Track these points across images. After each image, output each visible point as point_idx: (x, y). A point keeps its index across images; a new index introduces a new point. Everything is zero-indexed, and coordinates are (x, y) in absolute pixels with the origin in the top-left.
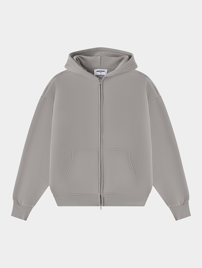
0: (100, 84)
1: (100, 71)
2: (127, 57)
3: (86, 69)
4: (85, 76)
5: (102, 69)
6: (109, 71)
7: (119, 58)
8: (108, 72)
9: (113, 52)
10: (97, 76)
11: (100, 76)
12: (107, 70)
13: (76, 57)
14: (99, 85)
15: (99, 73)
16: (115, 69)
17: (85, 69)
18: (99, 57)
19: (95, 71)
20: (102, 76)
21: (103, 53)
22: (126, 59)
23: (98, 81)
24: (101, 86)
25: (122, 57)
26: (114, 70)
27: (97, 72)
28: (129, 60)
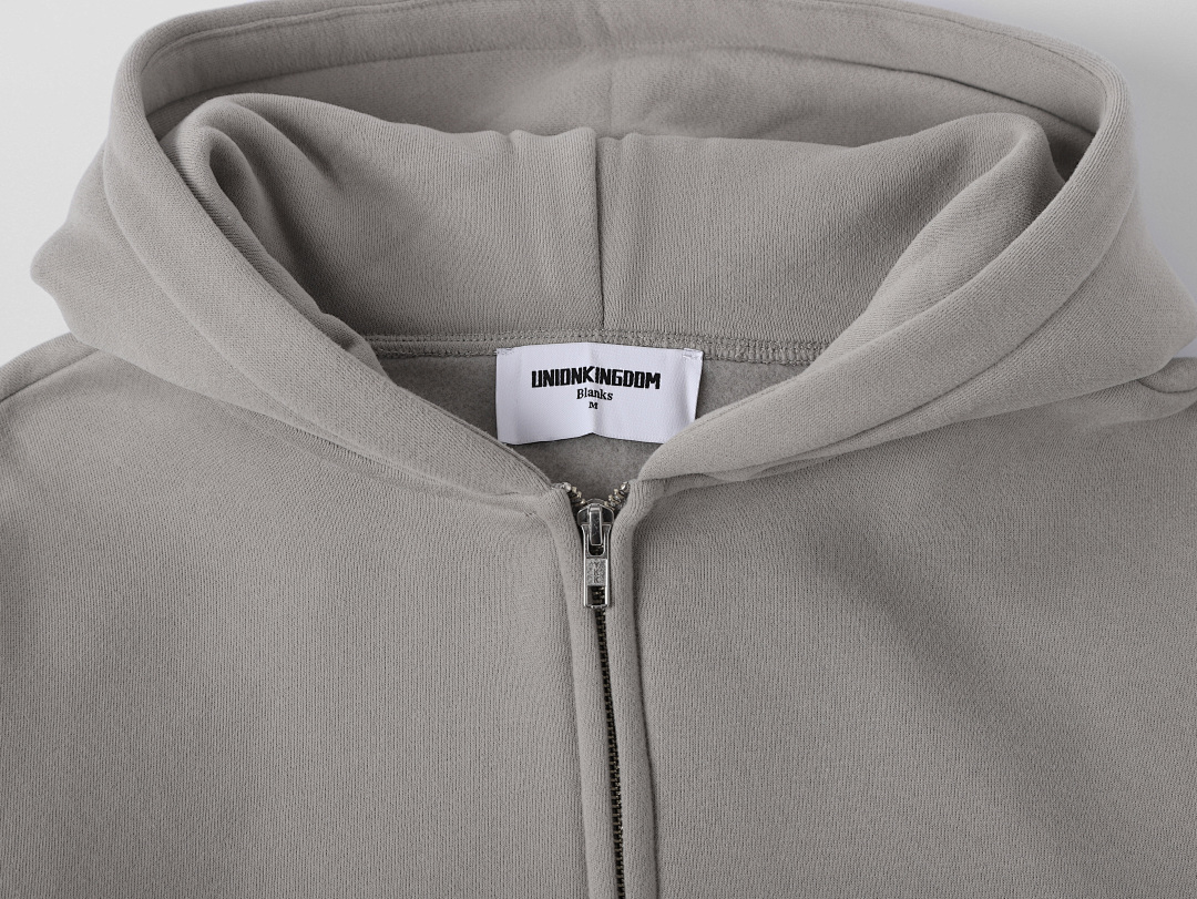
0: (596, 593)
1: (578, 375)
2: (1023, 137)
3: (363, 345)
4: (352, 442)
5: (621, 338)
6: (723, 372)
7: (893, 156)
8: (713, 392)
9: (798, 57)
10: (545, 455)
11: (592, 462)
12: (693, 362)
13: (216, 122)
14: (570, 595)
15: (568, 415)
16: (817, 347)
17: (346, 344)
18: (572, 146)
19: (515, 365)
20: (624, 458)
21: (634, 75)
22: (1000, 187)
23: (562, 535)
24: (610, 616)
25: (930, 138)
26: (804, 364)
27: (548, 390)
28: (1040, 195)
